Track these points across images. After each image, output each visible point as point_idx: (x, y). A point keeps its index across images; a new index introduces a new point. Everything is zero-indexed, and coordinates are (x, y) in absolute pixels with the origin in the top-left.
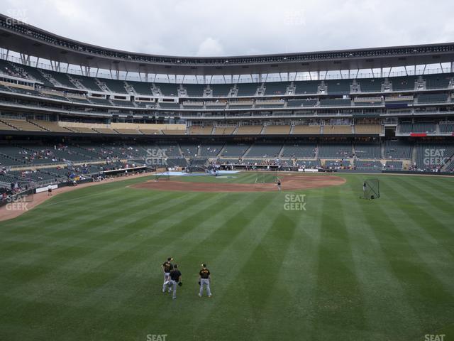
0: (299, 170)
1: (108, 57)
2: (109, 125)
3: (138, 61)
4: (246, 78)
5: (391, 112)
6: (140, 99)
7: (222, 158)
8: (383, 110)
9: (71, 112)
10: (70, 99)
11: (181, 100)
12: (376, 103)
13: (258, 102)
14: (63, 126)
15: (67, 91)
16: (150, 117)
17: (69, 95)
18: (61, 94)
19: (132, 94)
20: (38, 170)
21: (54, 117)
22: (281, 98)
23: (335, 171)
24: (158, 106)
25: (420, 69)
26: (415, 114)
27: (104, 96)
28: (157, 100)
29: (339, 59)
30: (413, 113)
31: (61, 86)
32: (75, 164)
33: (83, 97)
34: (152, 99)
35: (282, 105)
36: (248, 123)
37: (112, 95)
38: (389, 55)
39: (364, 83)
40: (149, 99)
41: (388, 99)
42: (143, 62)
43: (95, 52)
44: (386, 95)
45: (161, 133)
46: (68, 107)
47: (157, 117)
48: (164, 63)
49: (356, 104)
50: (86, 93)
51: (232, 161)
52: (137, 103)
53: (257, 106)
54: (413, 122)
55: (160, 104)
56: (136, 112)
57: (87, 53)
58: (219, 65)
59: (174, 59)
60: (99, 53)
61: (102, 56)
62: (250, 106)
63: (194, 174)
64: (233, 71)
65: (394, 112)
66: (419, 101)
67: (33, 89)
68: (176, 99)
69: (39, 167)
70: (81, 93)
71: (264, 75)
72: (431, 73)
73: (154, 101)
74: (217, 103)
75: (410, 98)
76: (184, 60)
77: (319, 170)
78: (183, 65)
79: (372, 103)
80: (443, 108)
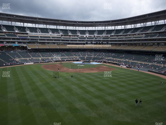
3: (97, 24)
11: (111, 36)
34: (101, 36)
48: (106, 23)
60: (85, 23)
61: (86, 24)
70: (77, 36)
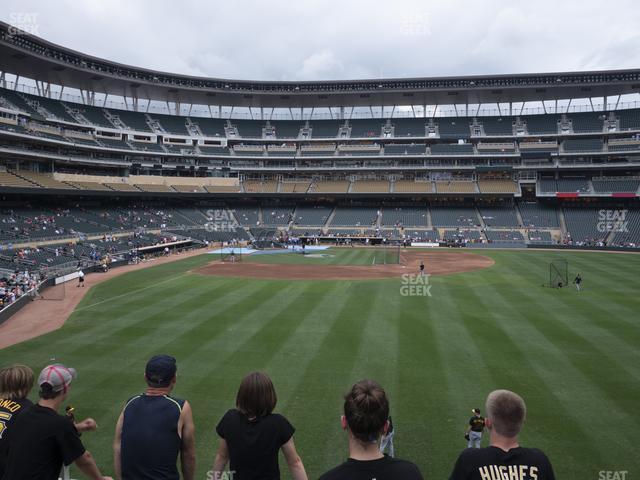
0: (412, 244)
1: (123, 78)
2: (126, 179)
4: (322, 113)
5: (528, 164)
6: (172, 140)
7: (295, 227)
8: (517, 161)
9: (72, 159)
10: (70, 139)
12: (507, 151)
13: (341, 147)
14: (61, 179)
15: (65, 127)
16: (187, 167)
17: (68, 134)
18: (57, 132)
19: (159, 133)
20: (40, 248)
21: (47, 167)
22: (374, 142)
23: (464, 245)
24: (198, 150)
25: (563, 106)
26: (560, 166)
27: (118, 135)
28: (195, 142)
29: (455, 88)
30: (557, 165)
31: (55, 120)
32: (90, 238)
33: (89, 136)
35: (377, 152)
36: (329, 176)
37: (131, 133)
38: (524, 86)
39: (489, 122)
40: (184, 141)
41: (523, 146)
42: (174, 86)
43: (105, 70)
44: (519, 140)
45: (204, 191)
46: (66, 150)
47: (197, 167)
49: (481, 151)
50: (92, 130)
51: (314, 232)
52: (167, 146)
53: (342, 153)
54: (557, 178)
55: (201, 148)
56: (166, 159)
57: (93, 71)
58: (286, 93)
59: (220, 83)
62: (332, 153)
63: (266, 251)
64: (303, 102)
65: (533, 164)
66: (566, 149)
67: (16, 123)
68: (224, 141)
69: (41, 244)
71: (347, 110)
72: (577, 110)
73: (190, 143)
74: (283, 148)
75: (554, 145)
76: (235, 84)
77: (441, 245)
78: (233, 92)
79: (503, 150)
80: (597, 159)
